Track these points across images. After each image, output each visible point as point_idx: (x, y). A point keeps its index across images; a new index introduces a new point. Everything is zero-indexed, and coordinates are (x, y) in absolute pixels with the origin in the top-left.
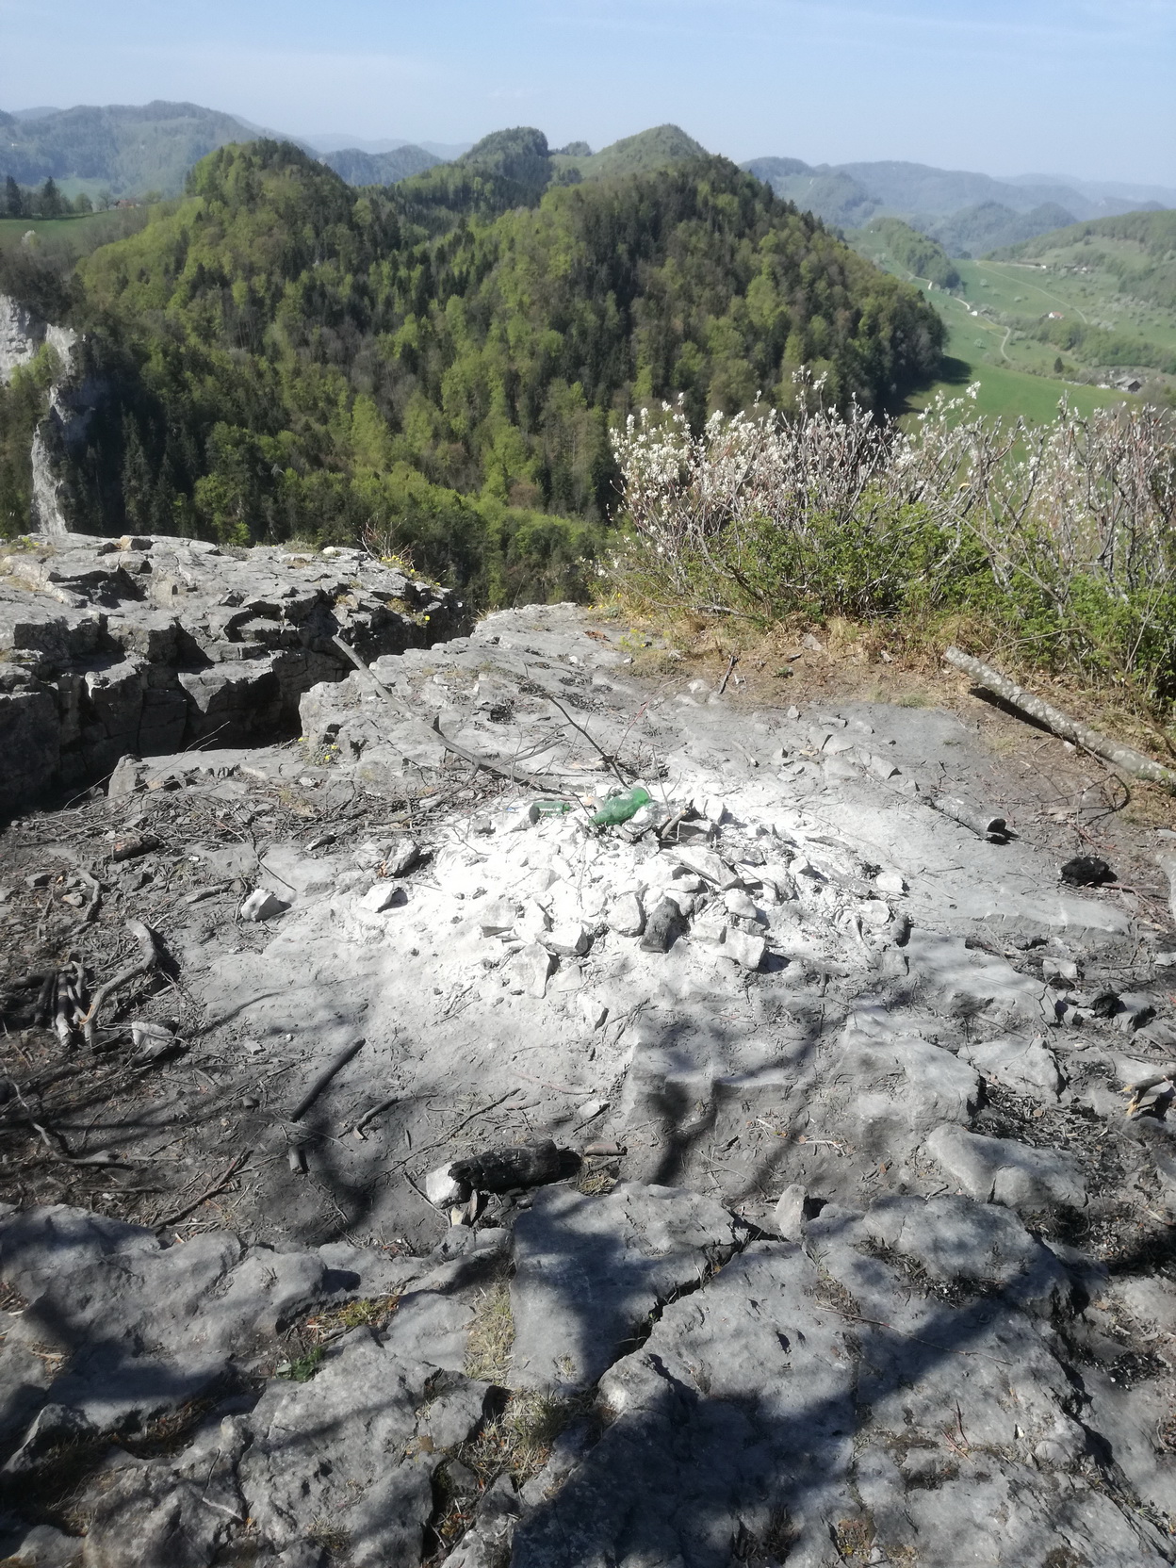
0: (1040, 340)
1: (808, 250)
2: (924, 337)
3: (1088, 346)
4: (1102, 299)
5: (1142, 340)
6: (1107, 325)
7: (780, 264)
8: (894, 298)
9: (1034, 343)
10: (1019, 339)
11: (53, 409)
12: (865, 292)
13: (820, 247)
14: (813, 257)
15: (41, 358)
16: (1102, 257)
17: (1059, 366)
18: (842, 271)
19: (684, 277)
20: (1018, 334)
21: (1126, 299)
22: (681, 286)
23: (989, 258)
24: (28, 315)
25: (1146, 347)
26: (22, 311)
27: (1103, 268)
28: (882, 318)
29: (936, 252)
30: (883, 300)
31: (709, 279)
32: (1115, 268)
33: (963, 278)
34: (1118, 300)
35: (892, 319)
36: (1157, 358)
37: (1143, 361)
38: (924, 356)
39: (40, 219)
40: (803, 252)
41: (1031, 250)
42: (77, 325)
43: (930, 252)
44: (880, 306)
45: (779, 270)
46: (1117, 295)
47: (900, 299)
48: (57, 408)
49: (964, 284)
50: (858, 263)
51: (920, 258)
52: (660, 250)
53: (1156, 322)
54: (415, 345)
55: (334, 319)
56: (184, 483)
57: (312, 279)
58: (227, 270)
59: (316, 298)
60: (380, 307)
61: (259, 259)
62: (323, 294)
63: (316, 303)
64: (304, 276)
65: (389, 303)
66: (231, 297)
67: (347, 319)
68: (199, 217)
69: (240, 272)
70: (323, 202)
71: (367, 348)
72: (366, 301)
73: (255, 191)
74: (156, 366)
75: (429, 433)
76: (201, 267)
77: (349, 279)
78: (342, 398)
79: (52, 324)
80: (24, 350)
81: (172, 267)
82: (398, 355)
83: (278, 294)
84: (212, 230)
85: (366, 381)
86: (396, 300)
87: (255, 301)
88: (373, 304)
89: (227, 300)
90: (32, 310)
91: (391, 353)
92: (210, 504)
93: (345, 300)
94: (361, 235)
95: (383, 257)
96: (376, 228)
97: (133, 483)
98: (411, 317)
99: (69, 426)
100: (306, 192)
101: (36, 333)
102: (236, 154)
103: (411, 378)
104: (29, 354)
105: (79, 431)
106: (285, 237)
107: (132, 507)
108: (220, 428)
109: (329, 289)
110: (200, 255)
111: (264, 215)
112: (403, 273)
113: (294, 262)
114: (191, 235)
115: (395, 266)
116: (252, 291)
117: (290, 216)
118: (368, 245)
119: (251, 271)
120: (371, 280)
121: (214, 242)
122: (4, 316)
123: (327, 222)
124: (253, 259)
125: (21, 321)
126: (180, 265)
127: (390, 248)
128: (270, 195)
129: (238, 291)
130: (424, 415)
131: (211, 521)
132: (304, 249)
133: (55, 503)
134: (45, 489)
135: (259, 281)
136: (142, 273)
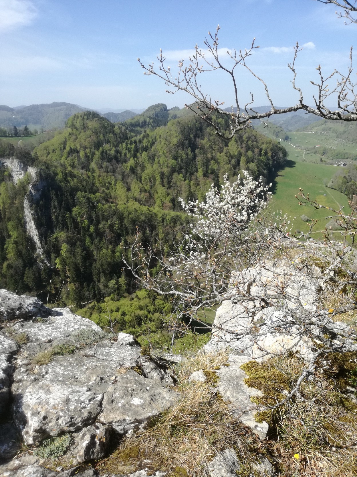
0: (314, 153)
1: (245, 133)
2: (281, 155)
3: (329, 154)
4: (332, 140)
5: (345, 151)
6: (334, 147)
7: (237, 137)
8: (271, 144)
9: (313, 154)
10: (308, 153)
11: (30, 191)
12: (263, 143)
13: (248, 131)
14: (247, 134)
15: (26, 176)
16: (330, 128)
17: (321, 160)
18: (255, 138)
19: (210, 142)
20: (308, 152)
21: (339, 140)
22: (209, 145)
23: (297, 131)
24: (22, 164)
25: (346, 153)
26: (21, 163)
27: (331, 132)
28: (268, 150)
29: (281, 130)
30: (268, 145)
31: (217, 143)
32: (335, 131)
33: (290, 137)
34: (336, 140)
35: (271, 150)
36: (350, 156)
37: (346, 157)
38: (282, 160)
39: (23, 137)
40: (244, 133)
41: (309, 128)
42: (37, 166)
43: (280, 130)
44: (267, 147)
45: (237, 139)
46: (336, 139)
47: (273, 145)
48: (32, 190)
49: (290, 139)
50: (260, 135)
51: (277, 133)
52: (202, 135)
53: (349, 146)
54: (133, 166)
55: (110, 160)
56: (69, 209)
57: (103, 149)
58: (78, 148)
59: (104, 155)
60: (123, 156)
61: (88, 145)
62: (106, 154)
63: (104, 156)
64: (101, 149)
65: (125, 155)
66: (80, 156)
67: (114, 160)
68: (70, 134)
69: (82, 149)
70: (105, 128)
71: (120, 168)
72: (119, 155)
73: (86, 126)
74: (60, 176)
75: (139, 190)
76: (71, 148)
77: (114, 149)
78: (113, 182)
79: (30, 166)
80: (21, 174)
81: (62, 148)
82: (129, 169)
83: (93, 154)
84: (74, 137)
85: (120, 177)
86: (128, 154)
87: (87, 156)
88: (121, 155)
89: (79, 157)
90: (24, 163)
91: (127, 169)
92: (76, 215)
93: (113, 155)
94: (116, 136)
95: (123, 142)
96: (121, 134)
97: (54, 210)
98: (132, 158)
99: (35, 195)
100: (100, 125)
101: (25, 169)
102: (79, 116)
103: (133, 175)
104: (23, 175)
105: (38, 196)
106: (95, 138)
107: (53, 217)
108: (79, 193)
109: (108, 152)
110: (70, 145)
111: (89, 132)
112: (129, 146)
113: (98, 145)
114: (68, 139)
115: (127, 145)
116: (86, 154)
117: (96, 132)
118: (119, 139)
119: (85, 148)
120: (120, 149)
121: (74, 141)
122: (15, 165)
123: (107, 133)
124: (86, 145)
125: (20, 166)
126: (64, 148)
127: (125, 139)
128: (90, 127)
129: (82, 154)
130: (137, 186)
131: (77, 220)
132: (100, 141)
133: (31, 217)
134: (28, 214)
135: (88, 151)
136: (54, 150)
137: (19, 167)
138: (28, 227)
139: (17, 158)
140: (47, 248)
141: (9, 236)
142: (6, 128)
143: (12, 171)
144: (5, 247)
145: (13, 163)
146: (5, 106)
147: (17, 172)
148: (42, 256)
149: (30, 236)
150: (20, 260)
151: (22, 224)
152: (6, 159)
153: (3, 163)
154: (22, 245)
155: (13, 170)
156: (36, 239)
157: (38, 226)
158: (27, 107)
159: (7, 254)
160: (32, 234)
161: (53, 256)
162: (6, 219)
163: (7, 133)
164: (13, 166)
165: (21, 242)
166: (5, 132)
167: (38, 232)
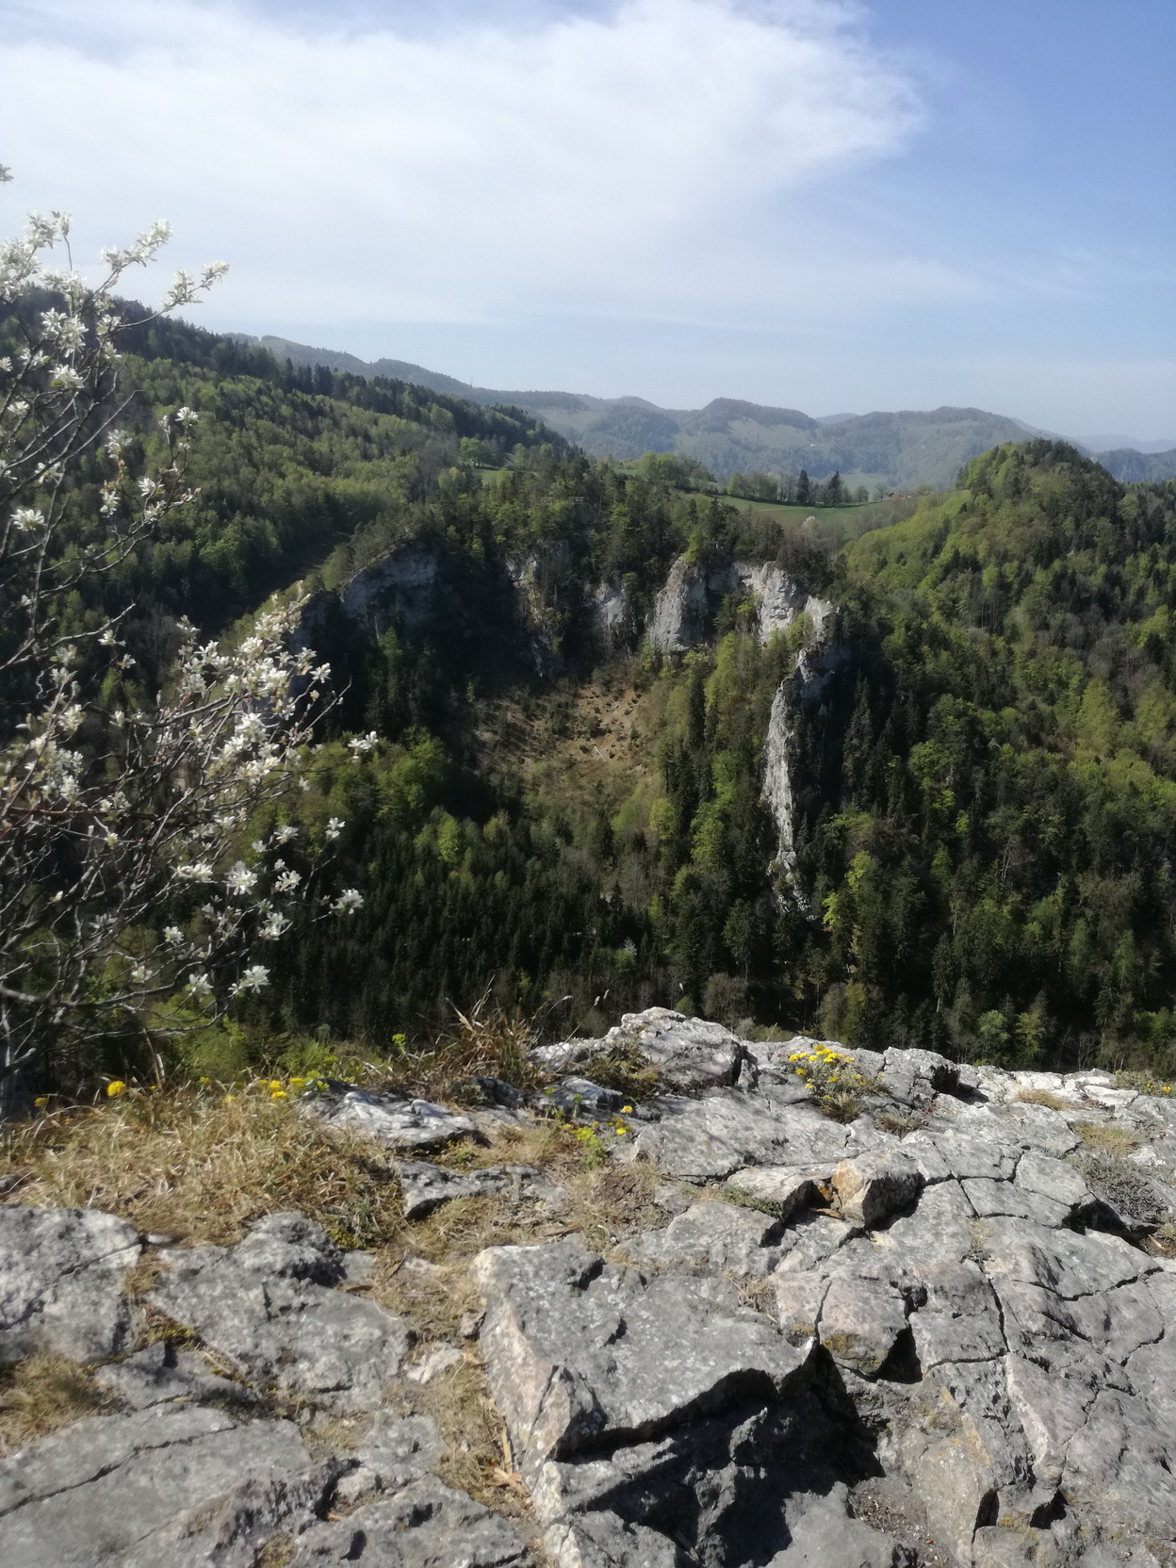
11: (799, 669)
15: (797, 625)
24: (794, 587)
26: (790, 584)
39: (821, 506)
42: (834, 599)
48: (802, 669)
54: (1162, 635)
55: (1080, 606)
56: (901, 747)
57: (1065, 568)
58: (981, 556)
59: (1065, 585)
60: (1131, 597)
61: (1014, 547)
62: (1073, 582)
63: (1066, 592)
64: (1057, 565)
65: (1141, 593)
66: (980, 581)
67: (1094, 606)
68: (964, 508)
69: (993, 559)
70: (1089, 497)
71: (1110, 635)
72: (1117, 591)
73: (1022, 486)
74: (897, 638)
75: (1163, 724)
76: (957, 553)
77: (1103, 569)
78: (1074, 682)
79: (814, 596)
80: (785, 617)
81: (930, 552)
82: (1142, 645)
83: (1027, 580)
84: (974, 520)
85: (1102, 667)
86: (1150, 591)
87: (1002, 585)
88: (1124, 593)
89: (976, 583)
90: (799, 584)
91: (1135, 642)
92: (921, 769)
93: (1095, 589)
94: (1123, 528)
95: (1143, 549)
96: (1140, 522)
97: (855, 741)
98: (1164, 608)
99: (809, 685)
100: (1073, 487)
101: (798, 603)
102: (1010, 453)
103: (1153, 668)
104: (788, 620)
105: (816, 690)
106: (1044, 528)
107: (848, 764)
108: (946, 700)
109: (1080, 577)
110: (958, 542)
111: (1026, 508)
112: (1161, 565)
113: (1049, 551)
114: (953, 523)
115: (1154, 559)
116: (1001, 576)
117: (1053, 509)
118: (1128, 537)
119: (1004, 557)
120: (1126, 571)
121: (974, 531)
122: (774, 586)
123: (1089, 515)
124: (1009, 547)
125: (787, 592)
126: (937, 550)
127: (1152, 541)
128: (1037, 490)
129: (988, 575)
130: (1161, 705)
131: (920, 784)
132: (1061, 539)
133: (783, 751)
134: (777, 738)
135: (1010, 568)
136: (901, 556)
137: (783, 594)
138: (768, 780)
139: (785, 567)
140: (808, 855)
141: (712, 795)
142: (778, 477)
143: (761, 603)
144: (694, 822)
145: (769, 582)
146: (794, 412)
147: (776, 608)
148: (789, 876)
149: (768, 806)
150: (726, 873)
151: (753, 767)
152: (754, 566)
153: (742, 578)
154: (741, 827)
155: (765, 601)
156: (783, 818)
157: (797, 783)
158: (858, 418)
159: (694, 847)
160: (774, 800)
161: (821, 881)
162: (714, 744)
163: (779, 490)
164: (766, 590)
165: (739, 820)
166: (774, 489)
167: (794, 800)
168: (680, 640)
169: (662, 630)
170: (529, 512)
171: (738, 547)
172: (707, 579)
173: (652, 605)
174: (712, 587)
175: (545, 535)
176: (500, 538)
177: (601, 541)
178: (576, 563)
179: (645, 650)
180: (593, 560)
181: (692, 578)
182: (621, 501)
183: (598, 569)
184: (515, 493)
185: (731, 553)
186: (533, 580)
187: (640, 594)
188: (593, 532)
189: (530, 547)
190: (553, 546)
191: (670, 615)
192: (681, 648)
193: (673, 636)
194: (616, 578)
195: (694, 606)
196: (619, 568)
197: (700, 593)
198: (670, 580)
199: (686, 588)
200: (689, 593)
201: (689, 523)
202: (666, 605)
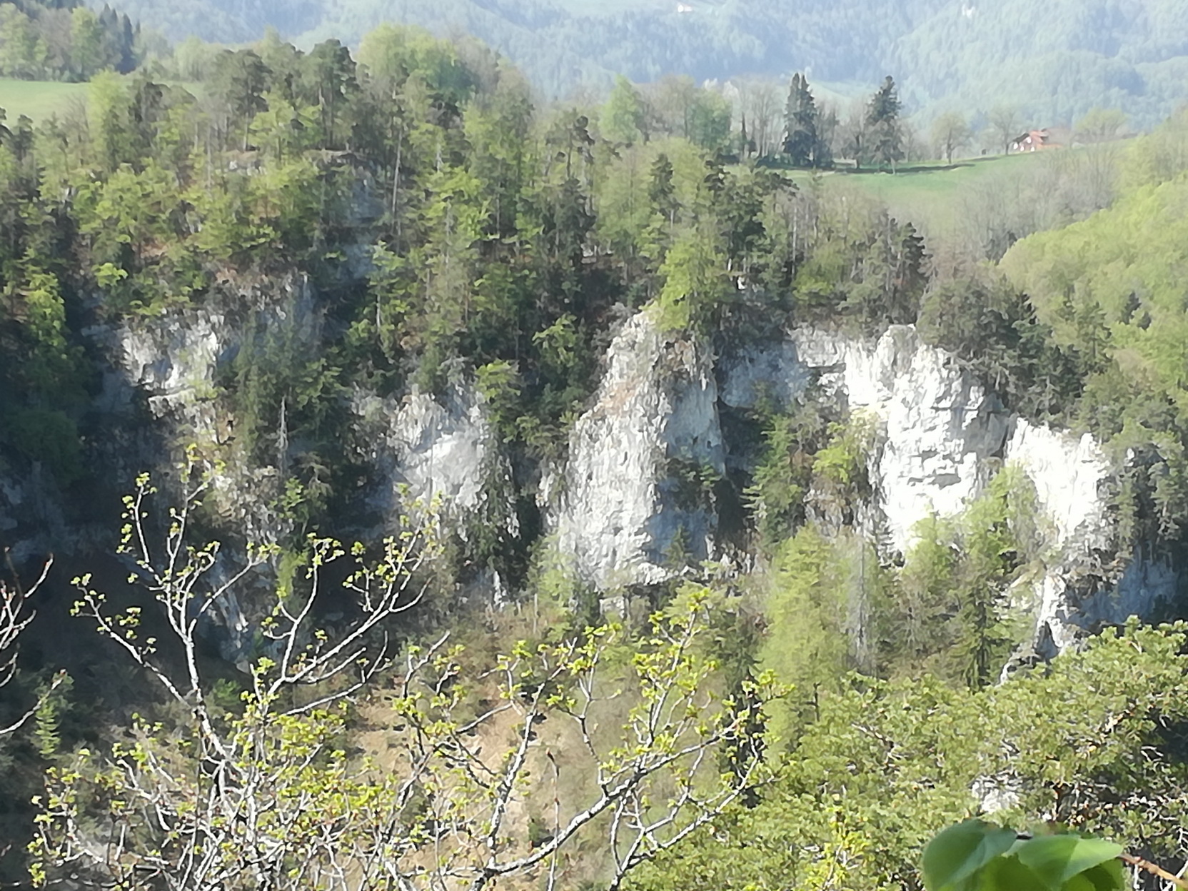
101: (989, 440)
122: (919, 395)
125: (958, 411)
137: (947, 416)
139: (943, 342)
143: (880, 441)
145: (901, 382)
147: (927, 455)
152: (849, 337)
153: (817, 372)
155: (895, 436)
164: (895, 406)
168: (653, 554)
169: (597, 524)
170: (190, 195)
171: (805, 287)
172: (720, 376)
173: (562, 454)
174: (734, 398)
175: (242, 260)
176: (107, 272)
177: (407, 275)
178: (332, 337)
179: (548, 580)
180: (384, 329)
181: (679, 375)
182: (457, 159)
183: (399, 352)
184: (145, 141)
185: (785, 305)
186: (209, 388)
187: (526, 422)
188: (379, 249)
189: (198, 296)
190: (265, 290)
191: (621, 481)
192: (657, 574)
193: (629, 542)
194: (455, 379)
195: (686, 453)
196: (463, 351)
197: (702, 417)
198: (612, 381)
199: (665, 406)
200: (674, 416)
201: (657, 221)
202: (606, 455)
